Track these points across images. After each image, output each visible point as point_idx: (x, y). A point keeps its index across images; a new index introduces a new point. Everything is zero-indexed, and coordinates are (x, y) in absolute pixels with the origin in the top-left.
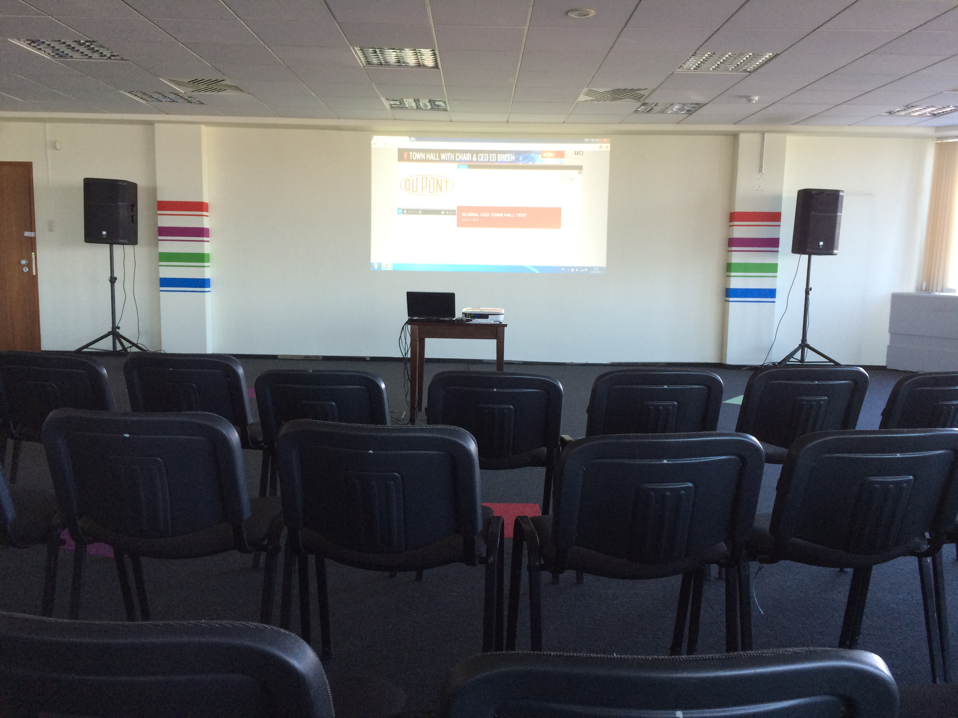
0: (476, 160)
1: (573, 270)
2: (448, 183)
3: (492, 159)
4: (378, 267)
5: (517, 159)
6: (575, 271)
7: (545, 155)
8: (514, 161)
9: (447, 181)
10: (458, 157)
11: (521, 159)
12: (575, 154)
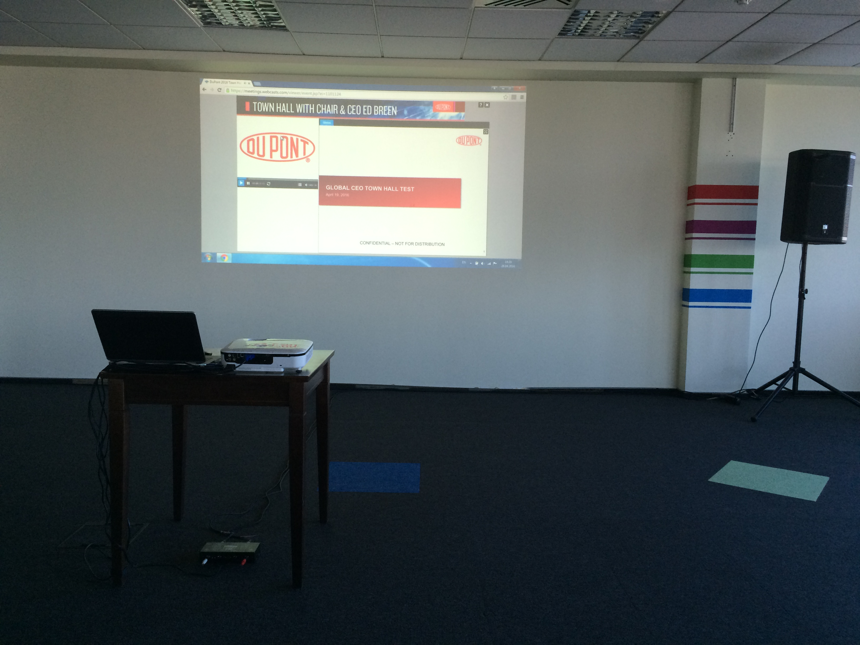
0: (344, 113)
1: (477, 264)
2: (306, 145)
3: (366, 112)
4: (212, 258)
5: (400, 113)
6: (480, 264)
7: (438, 107)
8: (396, 114)
9: (305, 143)
10: (320, 109)
11: (406, 112)
12: (479, 106)
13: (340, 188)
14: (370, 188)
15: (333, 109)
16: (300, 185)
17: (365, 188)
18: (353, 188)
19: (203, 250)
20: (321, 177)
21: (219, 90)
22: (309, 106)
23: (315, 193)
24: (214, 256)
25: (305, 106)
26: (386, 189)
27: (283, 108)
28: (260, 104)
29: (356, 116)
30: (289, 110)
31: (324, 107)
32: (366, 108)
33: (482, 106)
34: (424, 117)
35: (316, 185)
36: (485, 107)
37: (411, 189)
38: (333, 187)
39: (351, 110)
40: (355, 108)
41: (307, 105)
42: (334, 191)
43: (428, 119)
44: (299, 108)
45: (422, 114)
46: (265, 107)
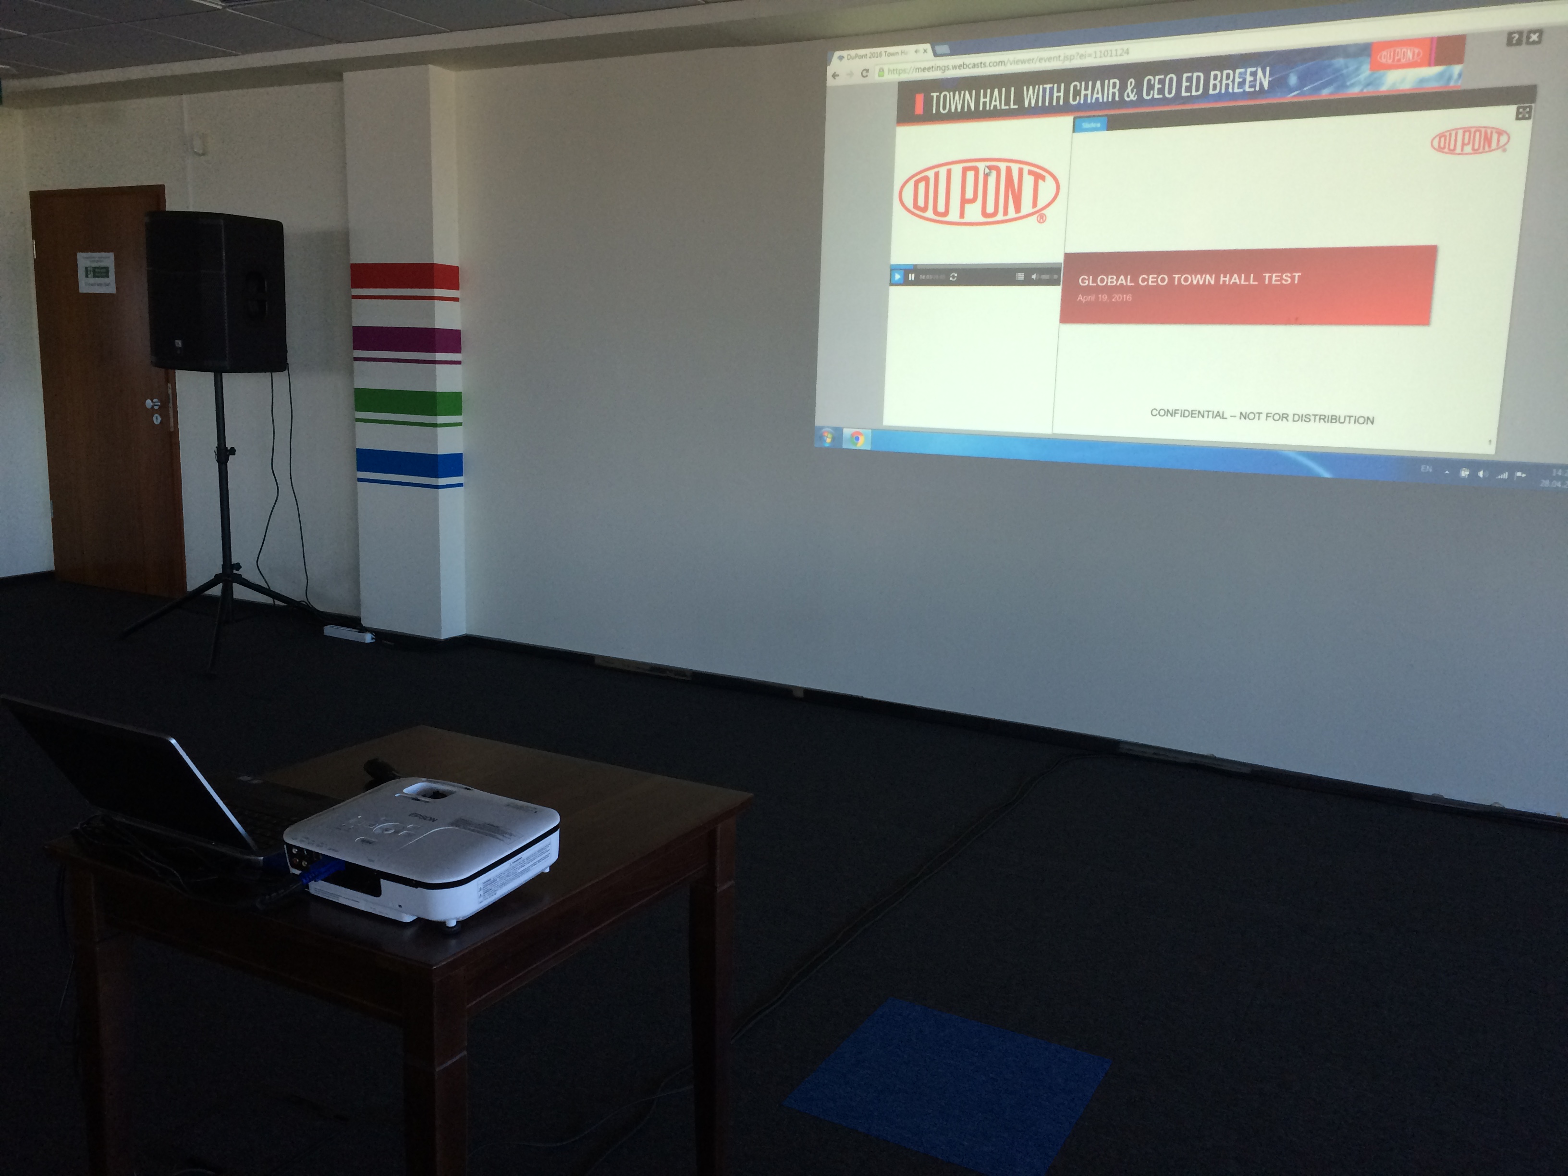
0: (1133, 97)
1: (1465, 473)
2: (1040, 182)
3: (1189, 89)
4: (833, 439)
5: (1278, 84)
6: (1473, 475)
7: (1385, 57)
8: (1266, 86)
9: (1038, 178)
10: (1077, 93)
11: (1293, 80)
12: (1510, 43)
13: (1110, 280)
14: (1186, 280)
15: (1109, 90)
16: (1021, 276)
17: (1172, 280)
18: (1144, 280)
19: (819, 422)
20: (1068, 256)
21: (865, 73)
22: (1052, 89)
23: (1052, 295)
24: (838, 432)
25: (1044, 90)
26: (1225, 279)
27: (995, 99)
28: (945, 96)
29: (1165, 101)
30: (1007, 103)
31: (1086, 89)
32: (1190, 79)
33: (1519, 42)
34: (1343, 86)
35: (1056, 277)
36: (1528, 43)
37: (1293, 278)
38: (1094, 281)
39: (1151, 87)
40: (1162, 82)
41: (1048, 86)
42: (1098, 290)
43: (1355, 91)
44: (1030, 96)
45: (1339, 79)
46: (956, 101)
